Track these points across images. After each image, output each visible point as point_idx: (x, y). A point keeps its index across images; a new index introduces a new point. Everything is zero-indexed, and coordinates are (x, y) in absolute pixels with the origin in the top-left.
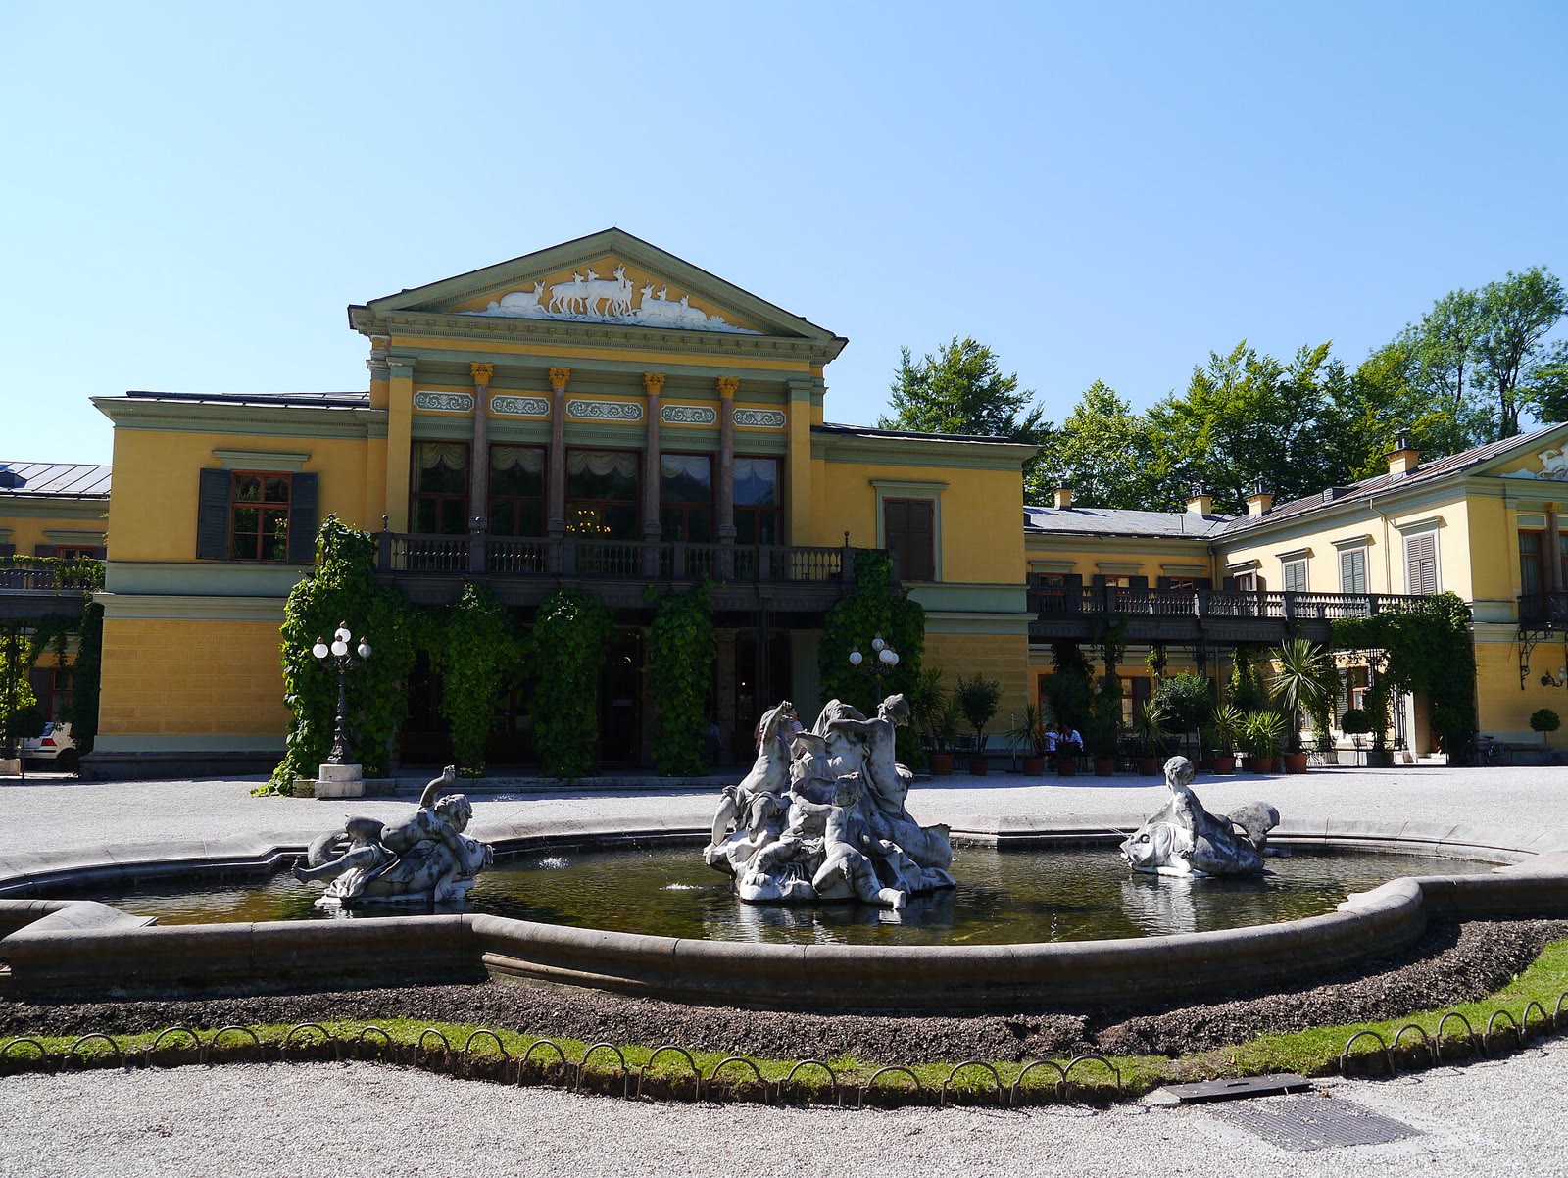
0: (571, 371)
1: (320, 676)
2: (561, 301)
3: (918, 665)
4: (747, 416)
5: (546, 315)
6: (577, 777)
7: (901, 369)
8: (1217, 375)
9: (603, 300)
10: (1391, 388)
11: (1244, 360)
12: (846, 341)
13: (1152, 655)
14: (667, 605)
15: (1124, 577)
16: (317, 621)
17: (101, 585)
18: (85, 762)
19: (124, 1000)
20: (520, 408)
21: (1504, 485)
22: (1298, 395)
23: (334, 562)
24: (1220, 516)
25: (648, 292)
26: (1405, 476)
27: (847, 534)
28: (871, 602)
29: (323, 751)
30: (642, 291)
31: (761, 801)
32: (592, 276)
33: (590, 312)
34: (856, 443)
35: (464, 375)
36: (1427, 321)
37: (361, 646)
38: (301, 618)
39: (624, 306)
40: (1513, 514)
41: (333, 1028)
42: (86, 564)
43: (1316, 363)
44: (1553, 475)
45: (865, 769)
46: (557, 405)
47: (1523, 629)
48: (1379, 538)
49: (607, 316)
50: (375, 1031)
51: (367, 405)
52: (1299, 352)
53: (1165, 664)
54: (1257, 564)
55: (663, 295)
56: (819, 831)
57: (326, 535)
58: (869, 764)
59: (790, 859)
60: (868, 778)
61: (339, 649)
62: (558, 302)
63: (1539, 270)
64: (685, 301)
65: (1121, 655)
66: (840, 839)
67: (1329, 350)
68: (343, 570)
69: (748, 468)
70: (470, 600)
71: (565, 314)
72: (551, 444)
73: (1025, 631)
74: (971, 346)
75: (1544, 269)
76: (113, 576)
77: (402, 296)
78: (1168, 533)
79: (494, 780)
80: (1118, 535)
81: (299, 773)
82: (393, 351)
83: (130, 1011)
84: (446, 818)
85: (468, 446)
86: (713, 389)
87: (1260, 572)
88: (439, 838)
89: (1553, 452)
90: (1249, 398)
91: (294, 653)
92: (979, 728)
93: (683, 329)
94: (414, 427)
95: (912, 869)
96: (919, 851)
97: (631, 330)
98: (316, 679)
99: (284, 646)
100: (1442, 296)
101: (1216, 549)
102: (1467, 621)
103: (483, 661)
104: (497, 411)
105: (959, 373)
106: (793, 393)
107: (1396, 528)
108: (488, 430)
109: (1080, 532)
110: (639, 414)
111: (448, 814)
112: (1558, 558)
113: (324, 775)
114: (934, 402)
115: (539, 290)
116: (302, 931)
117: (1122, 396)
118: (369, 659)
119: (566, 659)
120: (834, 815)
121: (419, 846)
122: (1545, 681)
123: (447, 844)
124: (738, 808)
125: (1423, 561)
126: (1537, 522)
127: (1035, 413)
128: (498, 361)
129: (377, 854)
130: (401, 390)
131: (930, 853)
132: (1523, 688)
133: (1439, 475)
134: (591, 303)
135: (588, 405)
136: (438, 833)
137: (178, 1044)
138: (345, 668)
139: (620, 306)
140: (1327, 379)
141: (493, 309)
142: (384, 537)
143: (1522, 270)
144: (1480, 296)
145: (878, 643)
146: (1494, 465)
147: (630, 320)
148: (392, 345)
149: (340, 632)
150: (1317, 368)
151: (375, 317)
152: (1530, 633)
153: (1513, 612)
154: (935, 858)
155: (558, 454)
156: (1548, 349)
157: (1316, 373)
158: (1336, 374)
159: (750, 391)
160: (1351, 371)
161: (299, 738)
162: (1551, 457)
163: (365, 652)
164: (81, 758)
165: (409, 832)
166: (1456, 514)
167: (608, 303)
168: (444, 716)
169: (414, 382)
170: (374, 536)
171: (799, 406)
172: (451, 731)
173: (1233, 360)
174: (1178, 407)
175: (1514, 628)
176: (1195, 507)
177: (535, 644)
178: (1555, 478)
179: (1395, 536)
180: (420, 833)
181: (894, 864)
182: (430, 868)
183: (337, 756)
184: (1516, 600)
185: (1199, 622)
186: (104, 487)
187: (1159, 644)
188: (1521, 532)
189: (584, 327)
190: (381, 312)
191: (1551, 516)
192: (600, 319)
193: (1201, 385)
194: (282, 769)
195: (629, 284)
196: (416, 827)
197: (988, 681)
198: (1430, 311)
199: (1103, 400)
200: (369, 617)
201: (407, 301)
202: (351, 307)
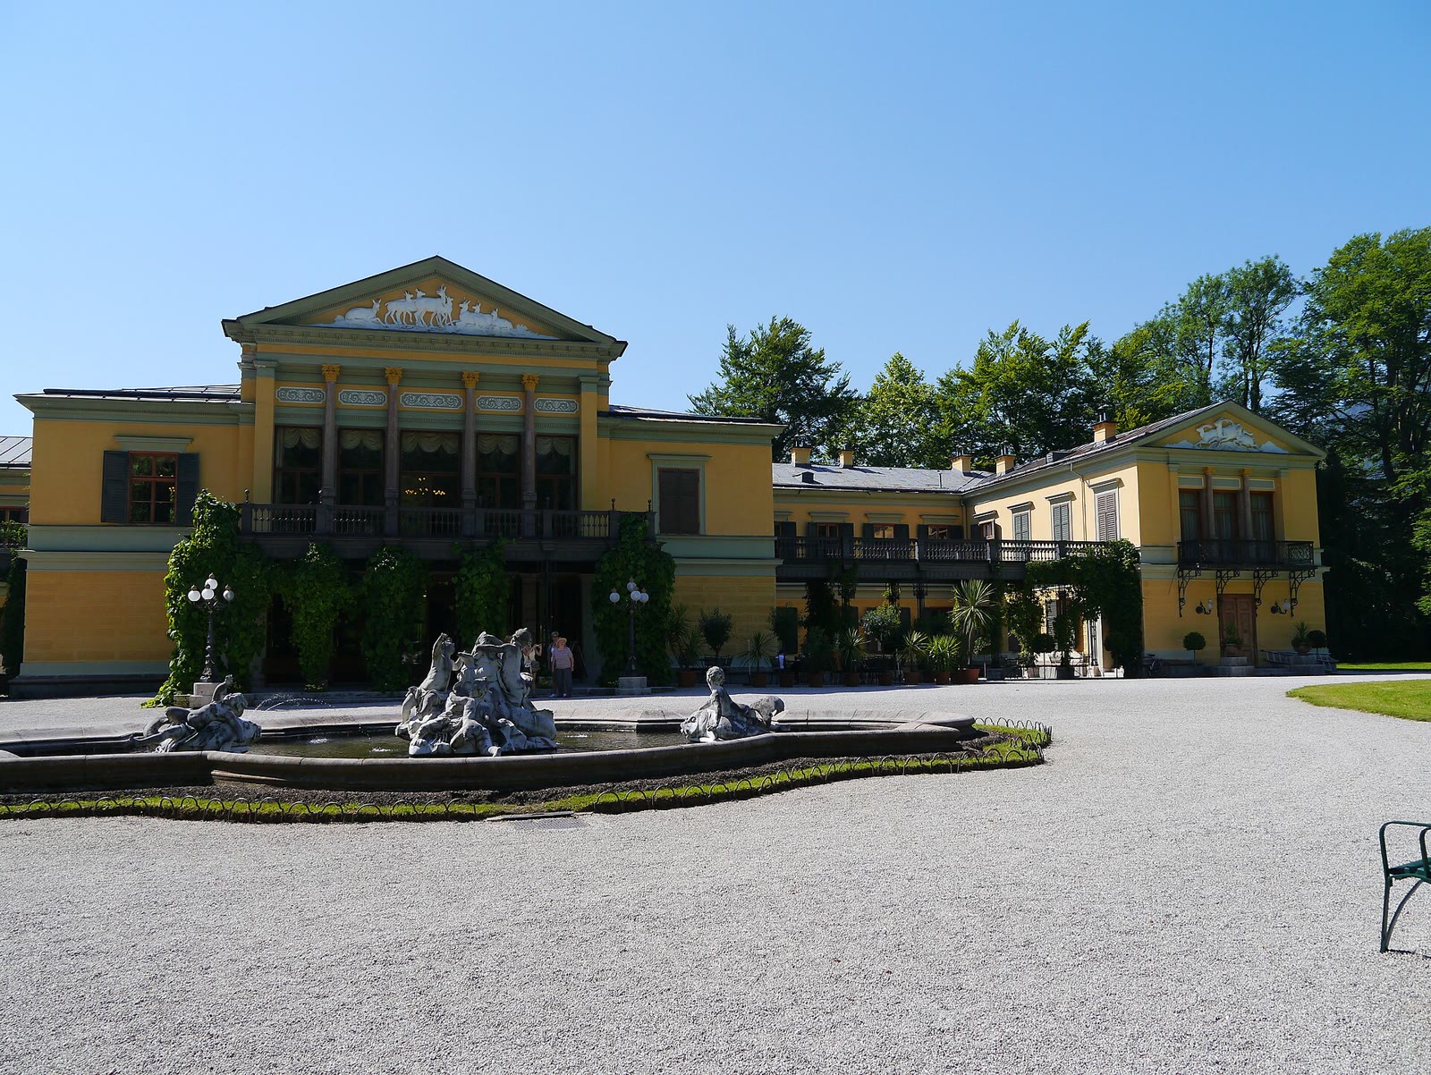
0: (403, 370)
1: (195, 615)
2: (395, 315)
3: (668, 602)
4: (547, 404)
5: (382, 326)
6: (397, 690)
7: (728, 344)
8: (995, 350)
9: (428, 314)
10: (1141, 360)
11: (1017, 336)
12: (625, 344)
13: (889, 590)
14: (468, 557)
15: (891, 525)
16: (192, 574)
17: (25, 544)
18: (13, 684)
19: (15, 794)
20: (362, 401)
21: (1168, 453)
22: (1064, 366)
23: (206, 527)
24: (979, 472)
25: (465, 306)
26: (1105, 444)
27: (613, 501)
28: (630, 554)
29: (198, 673)
30: (461, 305)
31: (429, 695)
32: (420, 294)
33: (418, 323)
34: (635, 425)
35: (318, 374)
36: (1182, 300)
37: (226, 592)
38: (179, 571)
39: (445, 318)
40: (1174, 476)
41: (121, 802)
42: (12, 527)
43: (1076, 340)
44: (1208, 445)
45: (499, 675)
46: (392, 397)
47: (1181, 569)
48: (1078, 495)
49: (432, 326)
50: (139, 803)
51: (238, 398)
52: (1062, 330)
53: (898, 598)
54: (994, 514)
55: (477, 308)
56: (461, 714)
57: (201, 505)
58: (502, 673)
59: (440, 730)
60: (500, 681)
61: (208, 594)
62: (392, 316)
63: (1273, 258)
64: (495, 314)
65: (854, 592)
66: (470, 718)
67: (1088, 328)
68: (213, 533)
69: (550, 445)
70: (312, 556)
71: (398, 325)
72: (387, 428)
73: (773, 573)
74: (787, 324)
75: (1276, 257)
76: (33, 536)
77: (266, 312)
78: (928, 488)
79: (332, 693)
80: (883, 490)
81: (179, 689)
82: (258, 356)
83: (18, 798)
84: (228, 707)
85: (320, 430)
86: (519, 383)
87: (998, 521)
88: (224, 720)
89: (1210, 427)
90: (1020, 369)
91: (175, 599)
92: (717, 651)
93: (493, 336)
94: (276, 415)
95: (520, 737)
96: (529, 726)
97: (449, 337)
98: (192, 617)
99: (167, 592)
100: (1194, 280)
101: (966, 501)
102: (1135, 562)
103: (323, 602)
104: (344, 402)
105: (775, 348)
106: (583, 386)
107: (1090, 487)
108: (336, 418)
109: (853, 488)
110: (459, 404)
111: (230, 705)
112: (1212, 511)
113: (197, 691)
114: (754, 374)
115: (377, 306)
116: (112, 759)
117: (917, 366)
118: (232, 602)
119: (386, 600)
120: (469, 703)
121: (210, 725)
122: (1199, 610)
123: (229, 723)
124: (417, 700)
125: (1108, 515)
126: (1196, 482)
127: (842, 381)
128: (346, 363)
129: (184, 730)
130: (266, 386)
131: (536, 728)
132: (1181, 616)
133: (1119, 445)
134: (420, 315)
135: (418, 396)
136: (223, 716)
137: (40, 808)
138: (213, 609)
139: (442, 317)
140: (1087, 353)
141: (340, 321)
142: (248, 508)
143: (1257, 259)
144: (1225, 279)
145: (631, 585)
146: (1160, 436)
147: (451, 329)
148: (258, 350)
149: (209, 581)
150: (1078, 343)
151: (243, 329)
152: (1186, 572)
153: (1174, 555)
154: (540, 730)
155: (393, 436)
156: (1285, 324)
157: (1078, 348)
158: (1095, 349)
159: (545, 384)
160: (1107, 347)
161: (179, 662)
162: (1206, 430)
163: (229, 596)
164: (10, 681)
165: (204, 716)
166: (1130, 475)
167: (434, 314)
168: (294, 645)
169: (276, 380)
170: (238, 506)
171: (588, 397)
172: (299, 656)
173: (1008, 337)
174: (964, 377)
175: (1174, 567)
176: (958, 465)
177: (364, 589)
178: (1209, 448)
179: (1089, 492)
180: (211, 716)
181: (506, 733)
182: (217, 738)
183: (207, 676)
184: (1177, 546)
185: (918, 566)
186: (27, 458)
187: (893, 582)
188: (1181, 491)
189: (414, 335)
190: (248, 325)
191: (1207, 478)
192: (427, 329)
193: (985, 358)
194: (167, 687)
195: (450, 300)
196: (209, 713)
197: (723, 613)
198: (1185, 292)
199: (900, 370)
200: (233, 569)
201: (269, 317)
202: (224, 322)
